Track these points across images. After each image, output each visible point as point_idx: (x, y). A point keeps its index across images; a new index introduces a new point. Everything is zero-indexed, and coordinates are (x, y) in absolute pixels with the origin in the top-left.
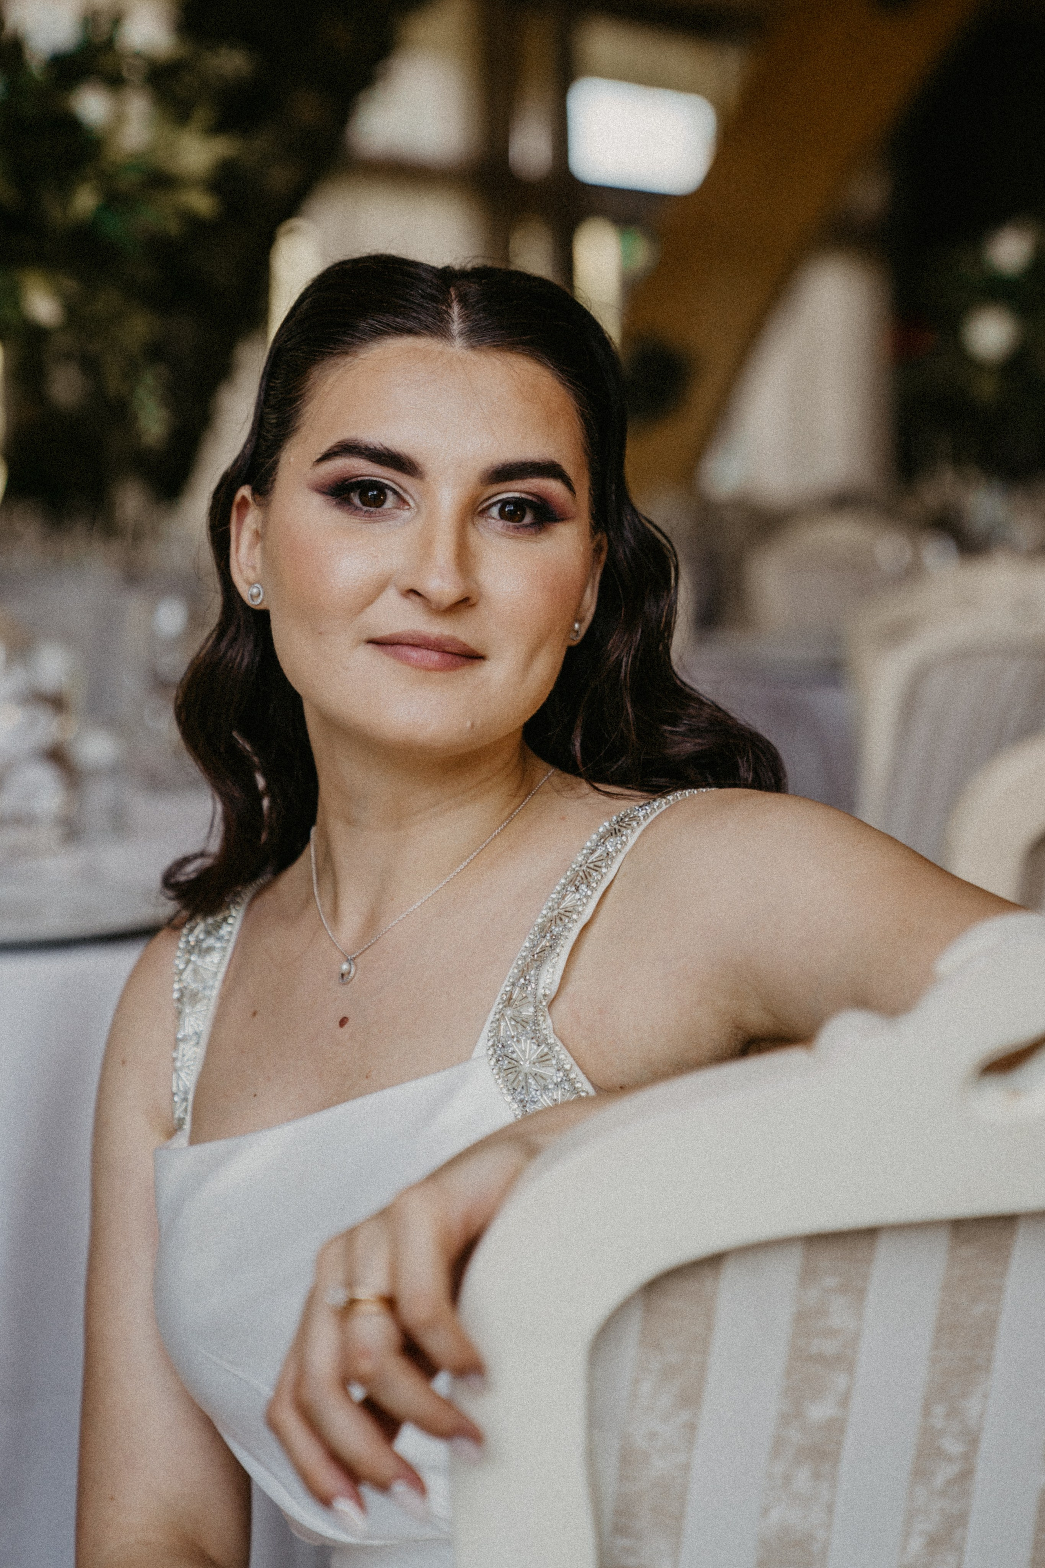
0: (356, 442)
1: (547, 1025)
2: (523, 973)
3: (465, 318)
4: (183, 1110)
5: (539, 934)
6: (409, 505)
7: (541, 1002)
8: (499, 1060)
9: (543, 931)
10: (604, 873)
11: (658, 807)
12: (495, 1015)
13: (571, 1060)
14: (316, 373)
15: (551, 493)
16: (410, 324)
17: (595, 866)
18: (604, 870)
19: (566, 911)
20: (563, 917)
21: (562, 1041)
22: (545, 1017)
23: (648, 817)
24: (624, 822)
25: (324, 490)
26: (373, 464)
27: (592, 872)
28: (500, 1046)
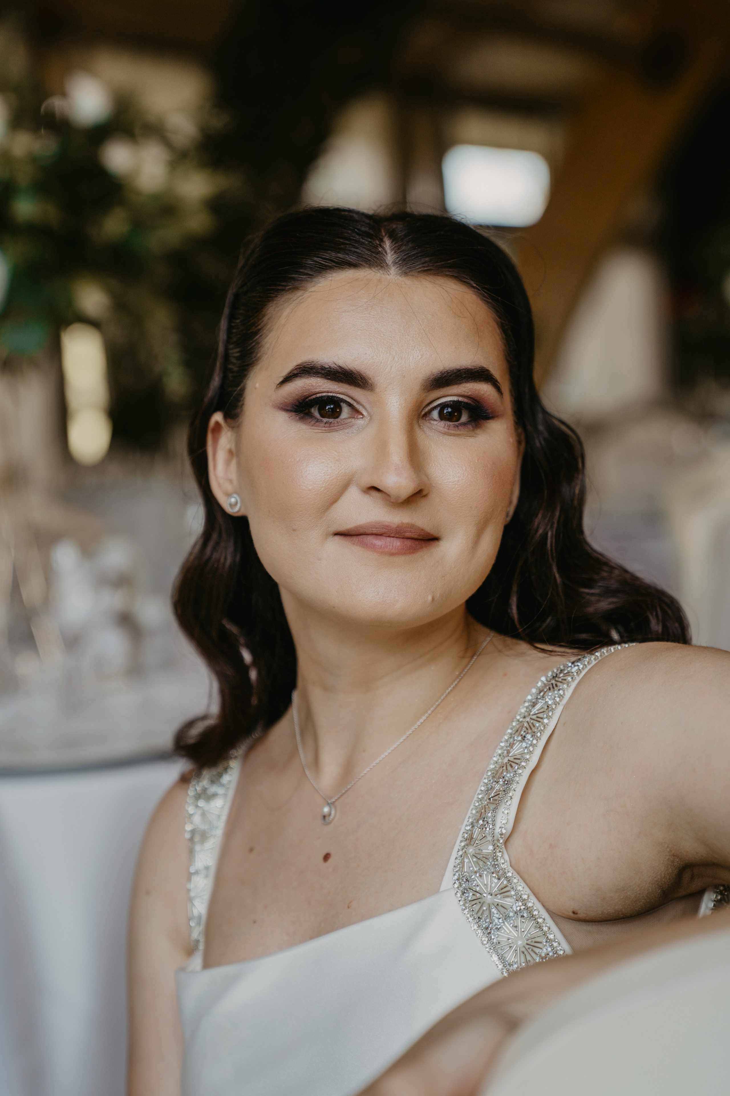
0: (313, 364)
1: (504, 861)
2: (482, 815)
3: (397, 250)
4: (197, 933)
5: (492, 779)
6: (363, 415)
7: (498, 840)
8: (464, 893)
9: (496, 776)
10: (546, 723)
11: (588, 663)
12: (458, 851)
13: (529, 891)
14: (271, 309)
15: (483, 395)
16: (352, 258)
17: (538, 717)
18: (546, 721)
19: (515, 759)
20: (513, 764)
21: (518, 873)
22: (503, 853)
23: (581, 672)
24: (559, 678)
25: (288, 408)
26: (329, 381)
27: (535, 722)
28: (465, 880)
